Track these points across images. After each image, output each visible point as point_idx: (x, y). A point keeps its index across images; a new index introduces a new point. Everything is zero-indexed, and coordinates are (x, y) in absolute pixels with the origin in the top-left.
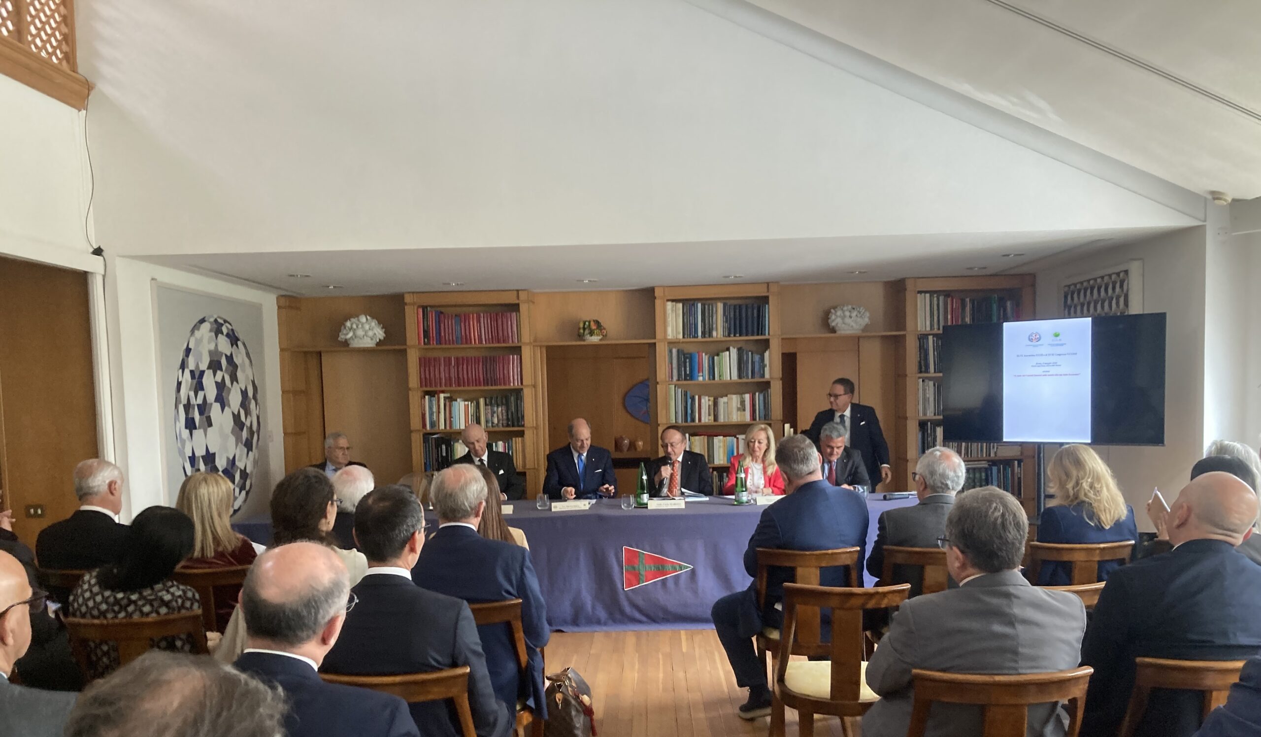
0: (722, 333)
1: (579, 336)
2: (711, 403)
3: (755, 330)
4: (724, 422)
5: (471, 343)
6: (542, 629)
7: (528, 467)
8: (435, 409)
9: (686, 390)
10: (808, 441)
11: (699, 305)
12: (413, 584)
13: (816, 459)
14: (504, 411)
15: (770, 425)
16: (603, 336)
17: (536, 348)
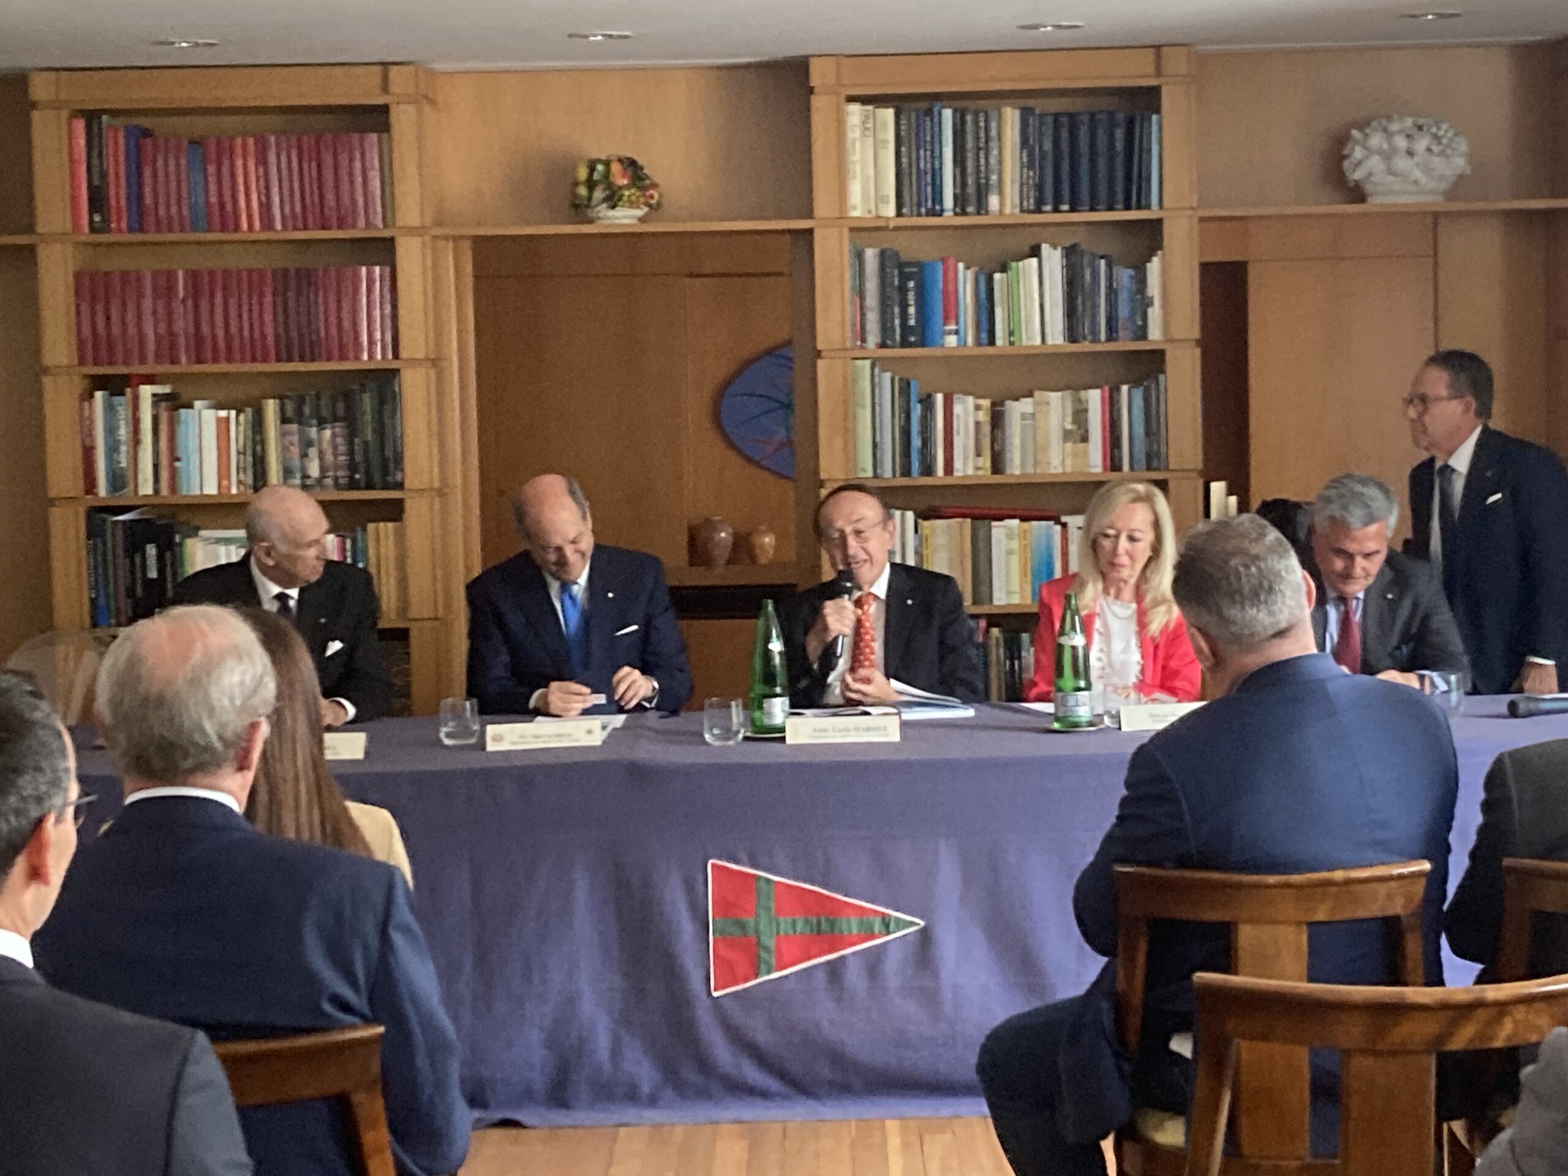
0: (1017, 201)
1: (576, 206)
2: (984, 417)
3: (1120, 196)
4: (1023, 475)
5: (237, 228)
6: (448, 1117)
7: (415, 611)
8: (123, 433)
9: (906, 376)
10: (1273, 534)
11: (948, 114)
12: (38, 978)
13: (1296, 590)
14: (339, 440)
15: (1162, 485)
16: (650, 206)
17: (441, 244)
